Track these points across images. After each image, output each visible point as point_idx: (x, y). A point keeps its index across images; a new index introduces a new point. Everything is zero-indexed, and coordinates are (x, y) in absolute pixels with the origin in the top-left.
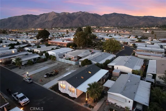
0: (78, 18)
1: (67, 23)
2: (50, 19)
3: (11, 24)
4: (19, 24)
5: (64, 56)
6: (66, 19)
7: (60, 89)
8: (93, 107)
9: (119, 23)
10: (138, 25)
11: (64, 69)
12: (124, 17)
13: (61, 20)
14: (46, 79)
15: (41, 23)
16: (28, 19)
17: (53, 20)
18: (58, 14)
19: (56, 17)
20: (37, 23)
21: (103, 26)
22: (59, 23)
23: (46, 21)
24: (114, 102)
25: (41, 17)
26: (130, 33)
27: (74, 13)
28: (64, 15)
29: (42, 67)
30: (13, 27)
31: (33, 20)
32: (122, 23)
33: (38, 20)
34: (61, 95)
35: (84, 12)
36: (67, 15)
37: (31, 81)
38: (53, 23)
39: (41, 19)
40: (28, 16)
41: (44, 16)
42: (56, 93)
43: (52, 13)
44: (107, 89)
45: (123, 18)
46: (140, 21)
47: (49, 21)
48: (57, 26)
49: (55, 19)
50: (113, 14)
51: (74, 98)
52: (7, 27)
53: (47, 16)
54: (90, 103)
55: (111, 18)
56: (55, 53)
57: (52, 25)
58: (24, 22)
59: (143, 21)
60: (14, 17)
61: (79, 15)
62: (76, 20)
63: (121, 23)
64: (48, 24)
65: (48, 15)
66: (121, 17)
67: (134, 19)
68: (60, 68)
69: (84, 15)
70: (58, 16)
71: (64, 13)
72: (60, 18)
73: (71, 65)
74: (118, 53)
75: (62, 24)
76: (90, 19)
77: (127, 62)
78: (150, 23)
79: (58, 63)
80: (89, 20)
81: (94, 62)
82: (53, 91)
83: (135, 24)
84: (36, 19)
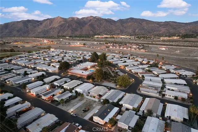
0: (88, 24)
1: (76, 30)
2: (56, 25)
3: (7, 31)
4: (18, 31)
5: (89, 94)
6: (75, 25)
7: (94, 120)
8: (111, 129)
9: (137, 31)
10: (158, 33)
11: (92, 105)
12: (142, 22)
13: (68, 27)
14: (84, 114)
15: (45, 30)
16: (29, 25)
17: (59, 26)
18: (65, 20)
19: (63, 23)
20: (39, 30)
21: (118, 34)
22: (67, 30)
23: (51, 28)
24: (120, 126)
25: (45, 23)
26: (145, 51)
27: (84, 18)
28: (72, 20)
29: (76, 103)
30: (10, 35)
31: (35, 27)
32: (140, 30)
33: (41, 27)
34: (95, 123)
35: (96, 17)
36: (76, 21)
37: (76, 115)
38: (59, 31)
39: (44, 25)
40: (29, 21)
41: (48, 22)
42: (93, 122)
43: (57, 17)
44: (118, 120)
45: (141, 24)
46: (161, 28)
47: (54, 28)
48: (64, 34)
49: (61, 26)
50: (130, 19)
51: (102, 125)
52: (3, 35)
53: (52, 22)
54: (110, 127)
55: (127, 24)
56: (82, 91)
57: (58, 32)
58: (23, 29)
59: (164, 28)
60: (11, 23)
61: (90, 20)
62: (87, 27)
63: (138, 30)
64: (53, 32)
65: (53, 20)
66: (139, 22)
67: (153, 25)
68: (89, 104)
69: (95, 21)
70: (65, 22)
71: (72, 19)
72: (68, 24)
73: (95, 102)
74: (128, 87)
75: (71, 31)
76: (103, 25)
77: (131, 100)
78: (172, 31)
79: (86, 99)
80: (102, 27)
81: (111, 101)
82: (90, 121)
83: (155, 31)
84: (38, 25)
